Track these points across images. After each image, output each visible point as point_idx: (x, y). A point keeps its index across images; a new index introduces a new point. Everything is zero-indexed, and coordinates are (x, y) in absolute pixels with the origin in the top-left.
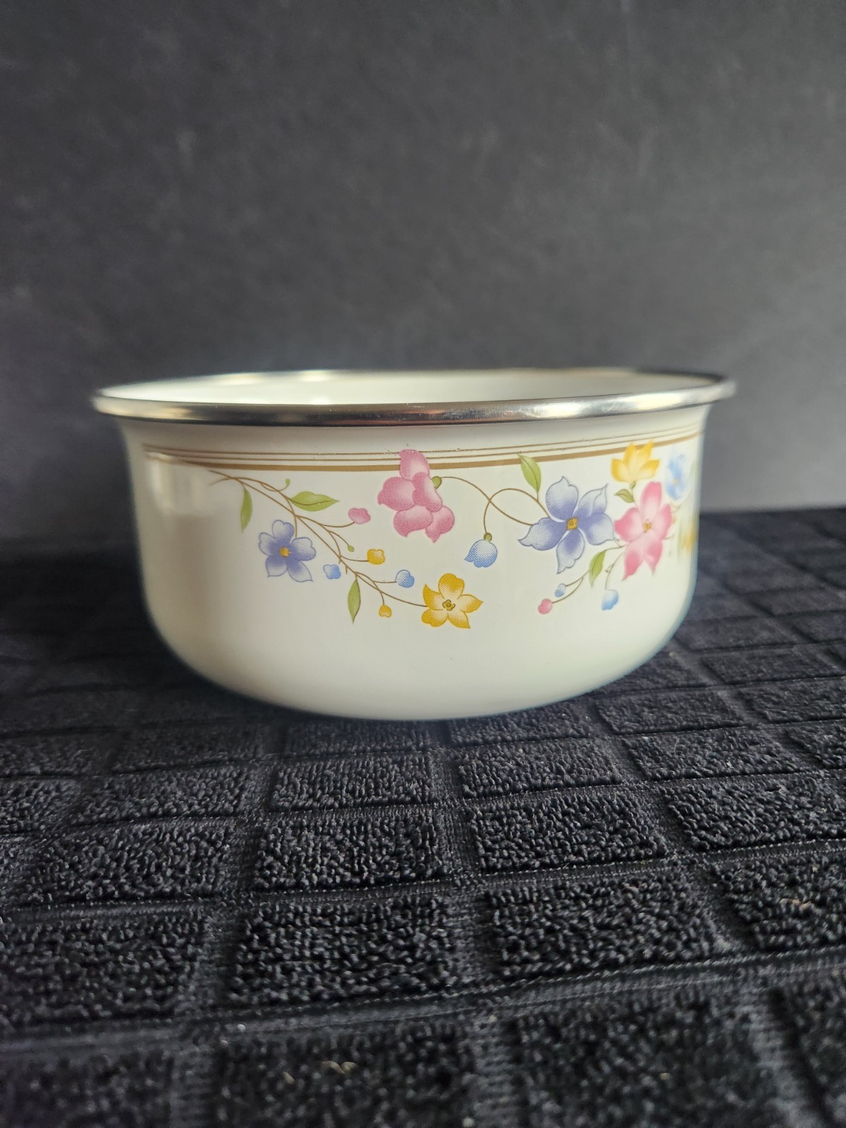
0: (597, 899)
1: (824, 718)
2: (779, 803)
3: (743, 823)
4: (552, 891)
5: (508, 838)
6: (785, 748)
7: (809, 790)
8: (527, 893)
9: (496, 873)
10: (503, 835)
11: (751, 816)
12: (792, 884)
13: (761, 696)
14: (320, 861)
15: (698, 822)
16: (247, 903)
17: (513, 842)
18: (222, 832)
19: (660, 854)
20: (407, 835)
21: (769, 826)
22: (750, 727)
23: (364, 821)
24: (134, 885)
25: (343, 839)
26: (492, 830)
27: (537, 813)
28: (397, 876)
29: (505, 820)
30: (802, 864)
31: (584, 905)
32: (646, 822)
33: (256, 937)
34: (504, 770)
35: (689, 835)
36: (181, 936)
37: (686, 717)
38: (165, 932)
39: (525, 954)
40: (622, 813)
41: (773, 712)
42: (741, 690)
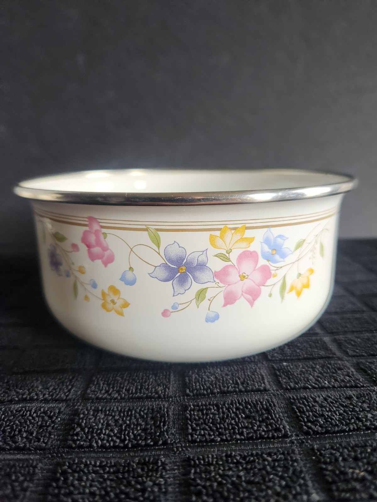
0: (248, 464)
2: (352, 407)
3: (332, 419)
4: (224, 458)
5: (205, 424)
6: (357, 371)
7: (368, 399)
8: (210, 459)
9: (196, 444)
10: (202, 421)
11: (336, 415)
12: (356, 459)
13: (346, 341)
14: (104, 432)
15: (308, 417)
16: (62, 456)
17: (207, 425)
18: (57, 411)
19: (285, 436)
20: (152, 418)
21: (345, 422)
22: (339, 359)
23: (131, 408)
24: (5, 442)
25: (119, 419)
26: (197, 418)
27: (222, 408)
28: (143, 443)
29: (205, 412)
30: (362, 447)
31: (241, 468)
32: (279, 416)
33: (62, 478)
34: (208, 381)
35: (302, 425)
36: (23, 475)
37: (307, 352)
38: (15, 472)
39: (205, 498)
41: (352, 351)
42: (336, 337)
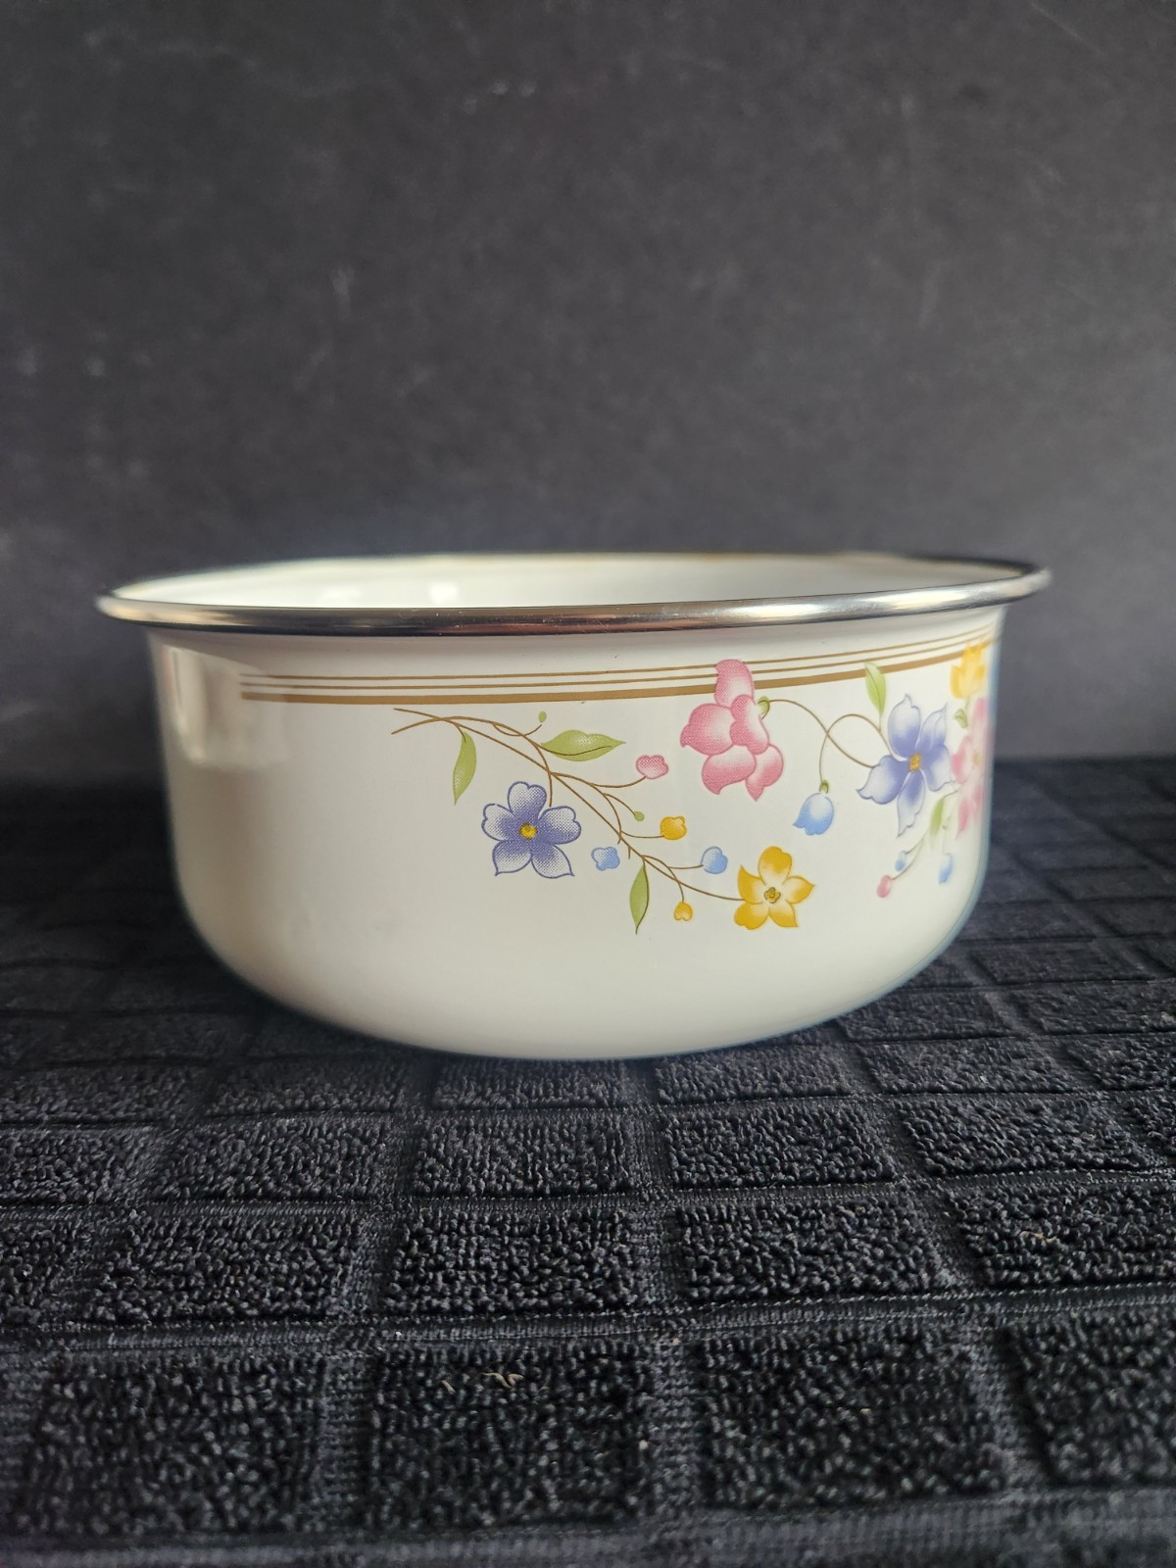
0: (806, 1221)
1: (1114, 1032)
2: (1039, 1126)
3: (989, 1145)
4: (754, 1211)
5: (707, 1151)
6: (1059, 1063)
7: (1078, 1113)
8: (724, 1211)
9: (691, 1189)
10: (701, 1148)
11: (1002, 1138)
12: (1038, 1216)
13: (1039, 1001)
14: (488, 1166)
15: (936, 1142)
16: (405, 1207)
17: (713, 1155)
18: (377, 1129)
19: (887, 1177)
20: (590, 1143)
21: (1021, 1151)
22: (1019, 1037)
23: (541, 1124)
24: (278, 1184)
25: (516, 1143)
26: (690, 1141)
27: (744, 1125)
28: (576, 1186)
29: (705, 1130)
30: (1054, 1195)
31: (789, 1227)
32: (873, 1140)
33: (416, 1243)
35: (923, 1157)
36: (332, 1238)
37: (940, 1023)
38: (315, 1233)
39: (718, 1275)
40: (846, 1129)
41: (1051, 1021)
42: (1016, 992)
